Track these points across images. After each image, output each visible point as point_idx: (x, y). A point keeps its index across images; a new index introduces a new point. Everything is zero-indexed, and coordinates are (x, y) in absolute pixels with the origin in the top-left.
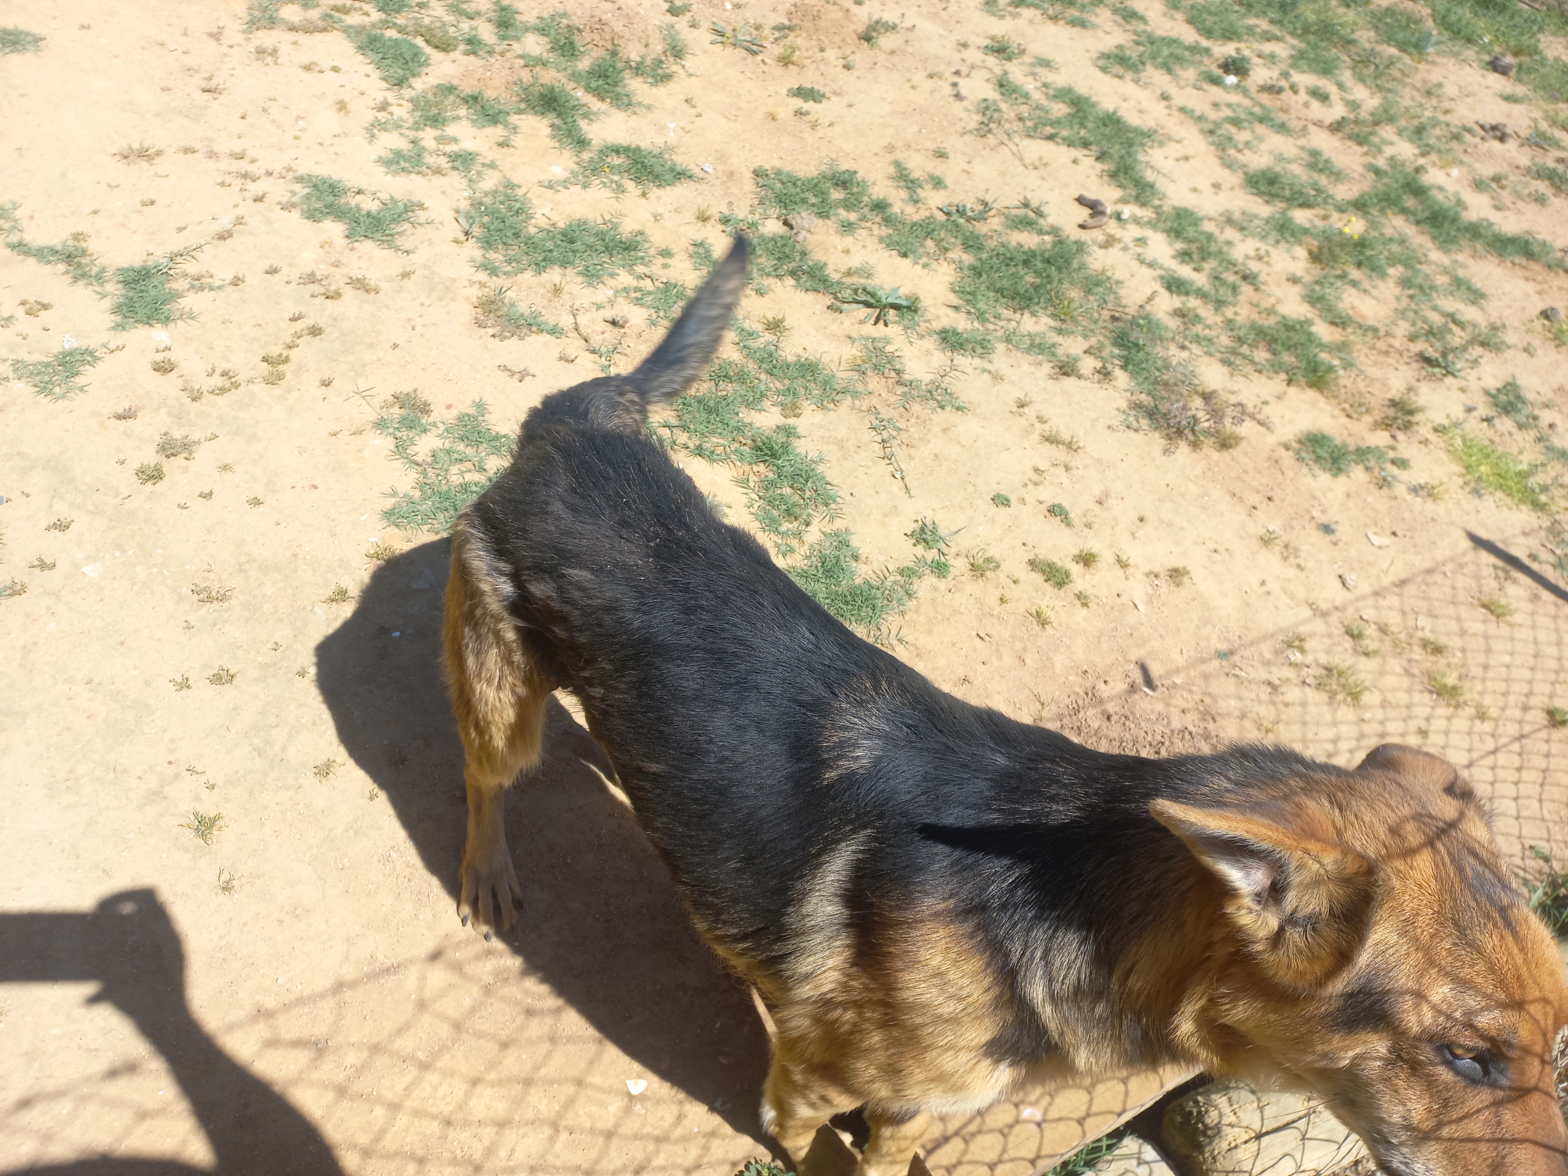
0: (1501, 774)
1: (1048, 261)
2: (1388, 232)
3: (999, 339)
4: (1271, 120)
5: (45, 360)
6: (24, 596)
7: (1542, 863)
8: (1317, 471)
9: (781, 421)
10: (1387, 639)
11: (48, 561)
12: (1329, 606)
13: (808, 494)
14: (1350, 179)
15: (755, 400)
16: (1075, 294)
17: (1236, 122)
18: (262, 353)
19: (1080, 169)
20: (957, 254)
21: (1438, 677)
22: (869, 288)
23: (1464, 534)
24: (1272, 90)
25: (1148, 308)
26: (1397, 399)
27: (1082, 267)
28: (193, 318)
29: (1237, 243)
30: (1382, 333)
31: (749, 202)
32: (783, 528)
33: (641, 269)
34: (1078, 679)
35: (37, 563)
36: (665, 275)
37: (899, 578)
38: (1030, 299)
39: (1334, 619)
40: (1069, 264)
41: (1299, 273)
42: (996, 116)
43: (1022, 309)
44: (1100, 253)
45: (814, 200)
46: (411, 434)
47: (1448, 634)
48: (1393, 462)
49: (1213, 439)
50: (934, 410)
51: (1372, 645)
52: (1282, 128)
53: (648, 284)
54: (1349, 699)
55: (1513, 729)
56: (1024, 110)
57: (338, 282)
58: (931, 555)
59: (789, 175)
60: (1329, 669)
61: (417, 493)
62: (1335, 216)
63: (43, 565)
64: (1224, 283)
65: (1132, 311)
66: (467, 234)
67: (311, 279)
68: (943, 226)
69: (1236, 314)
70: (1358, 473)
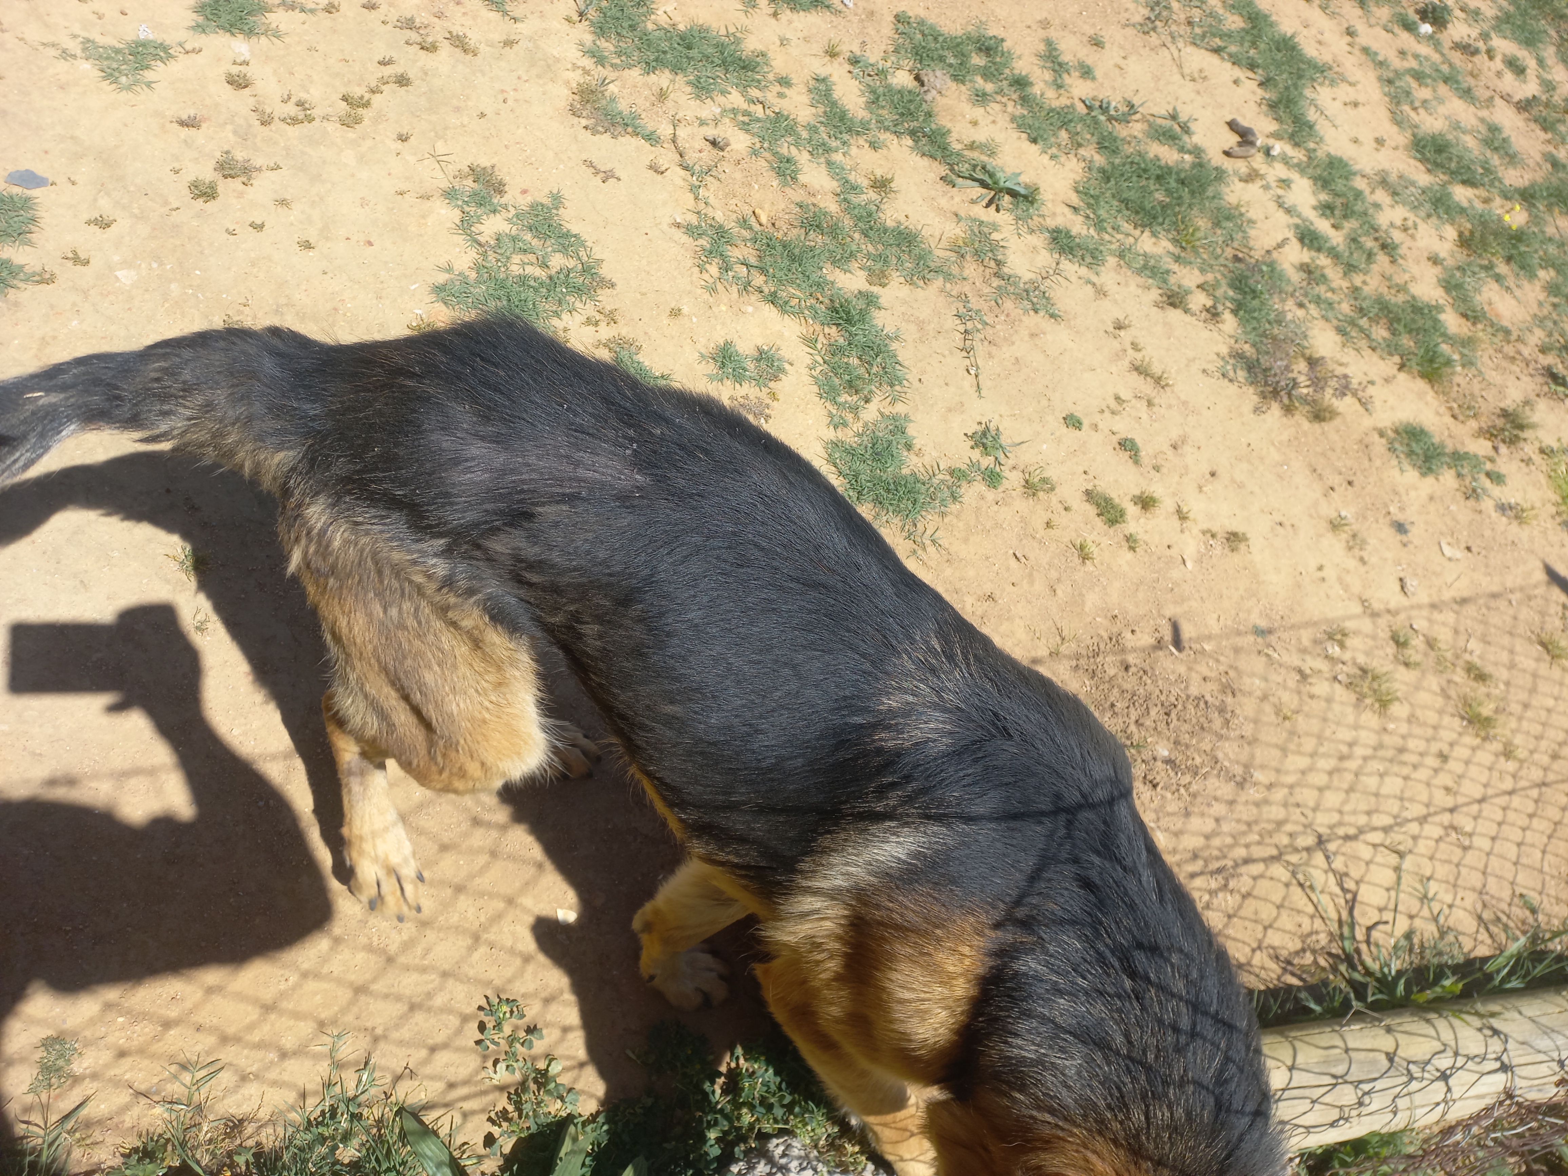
0: (1511, 816)
1: (1182, 182)
2: (1550, 230)
3: (1112, 253)
4: (1457, 82)
5: (119, 46)
6: (51, 286)
7: (1528, 913)
8: (1406, 465)
9: (863, 285)
10: (1432, 654)
11: (83, 256)
12: (1382, 607)
13: (875, 369)
14: (1524, 166)
15: (842, 260)
16: (1203, 223)
17: (1419, 76)
18: (343, 90)
19: (1239, 91)
20: (1089, 152)
21: (1474, 704)
22: (988, 167)
23: (1541, 566)
24: (1466, 49)
25: (1275, 255)
26: (1510, 410)
27: (1217, 196)
28: (278, 37)
29: (1385, 207)
30: (1513, 337)
31: (884, 47)
32: (841, 400)
33: (754, 93)
34: (1106, 623)
35: (71, 255)
36: (779, 105)
37: (948, 477)
38: (1155, 218)
39: (1383, 622)
40: (1204, 191)
41: (1442, 255)
42: (1165, 13)
43: (1144, 226)
44: (1239, 186)
45: (952, 60)
46: (479, 212)
47: (1496, 664)
48: (1488, 475)
49: (1307, 408)
50: (1026, 311)
51: (1416, 657)
52: (1467, 94)
53: (758, 110)
54: (1377, 705)
55: (1536, 775)
56: (1196, 14)
57: (437, 34)
58: (987, 462)
59: (932, 27)
60: (1364, 671)
61: (473, 275)
62: (1498, 201)
63: (77, 260)
64: (1360, 247)
65: (1257, 255)
66: (581, 14)
67: (409, 24)
68: (1082, 119)
69: (1364, 283)
70: (1448, 478)
